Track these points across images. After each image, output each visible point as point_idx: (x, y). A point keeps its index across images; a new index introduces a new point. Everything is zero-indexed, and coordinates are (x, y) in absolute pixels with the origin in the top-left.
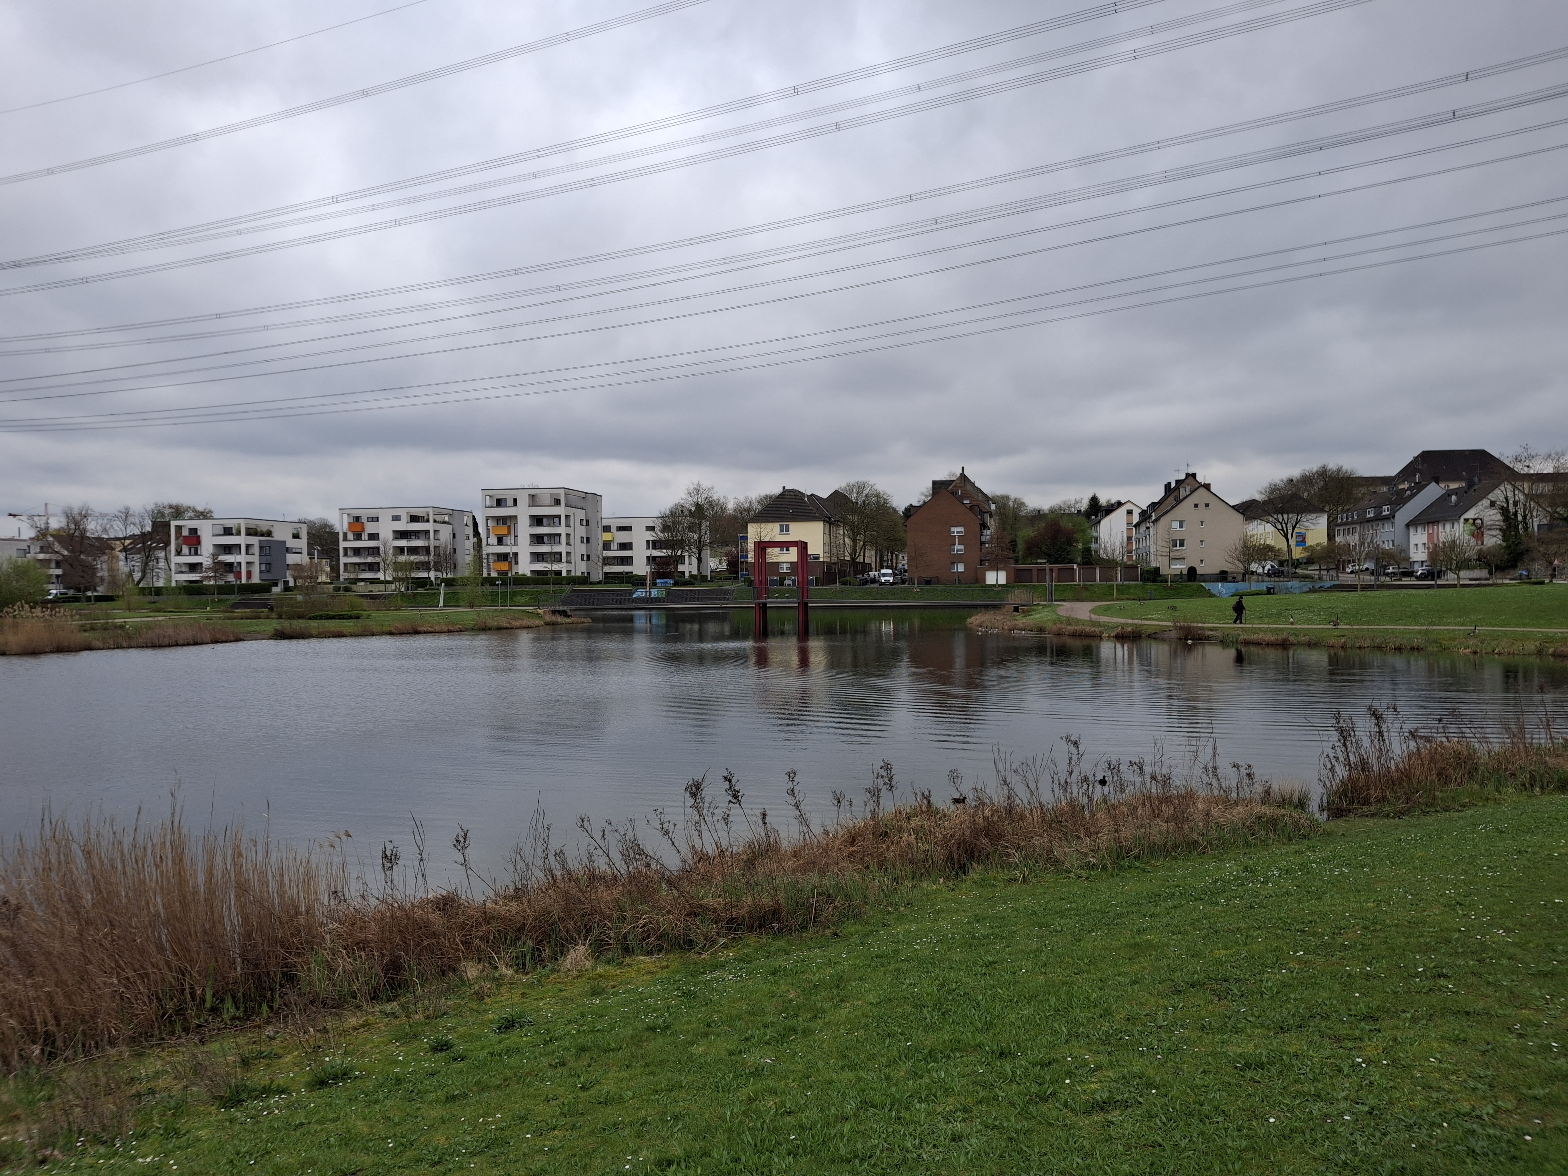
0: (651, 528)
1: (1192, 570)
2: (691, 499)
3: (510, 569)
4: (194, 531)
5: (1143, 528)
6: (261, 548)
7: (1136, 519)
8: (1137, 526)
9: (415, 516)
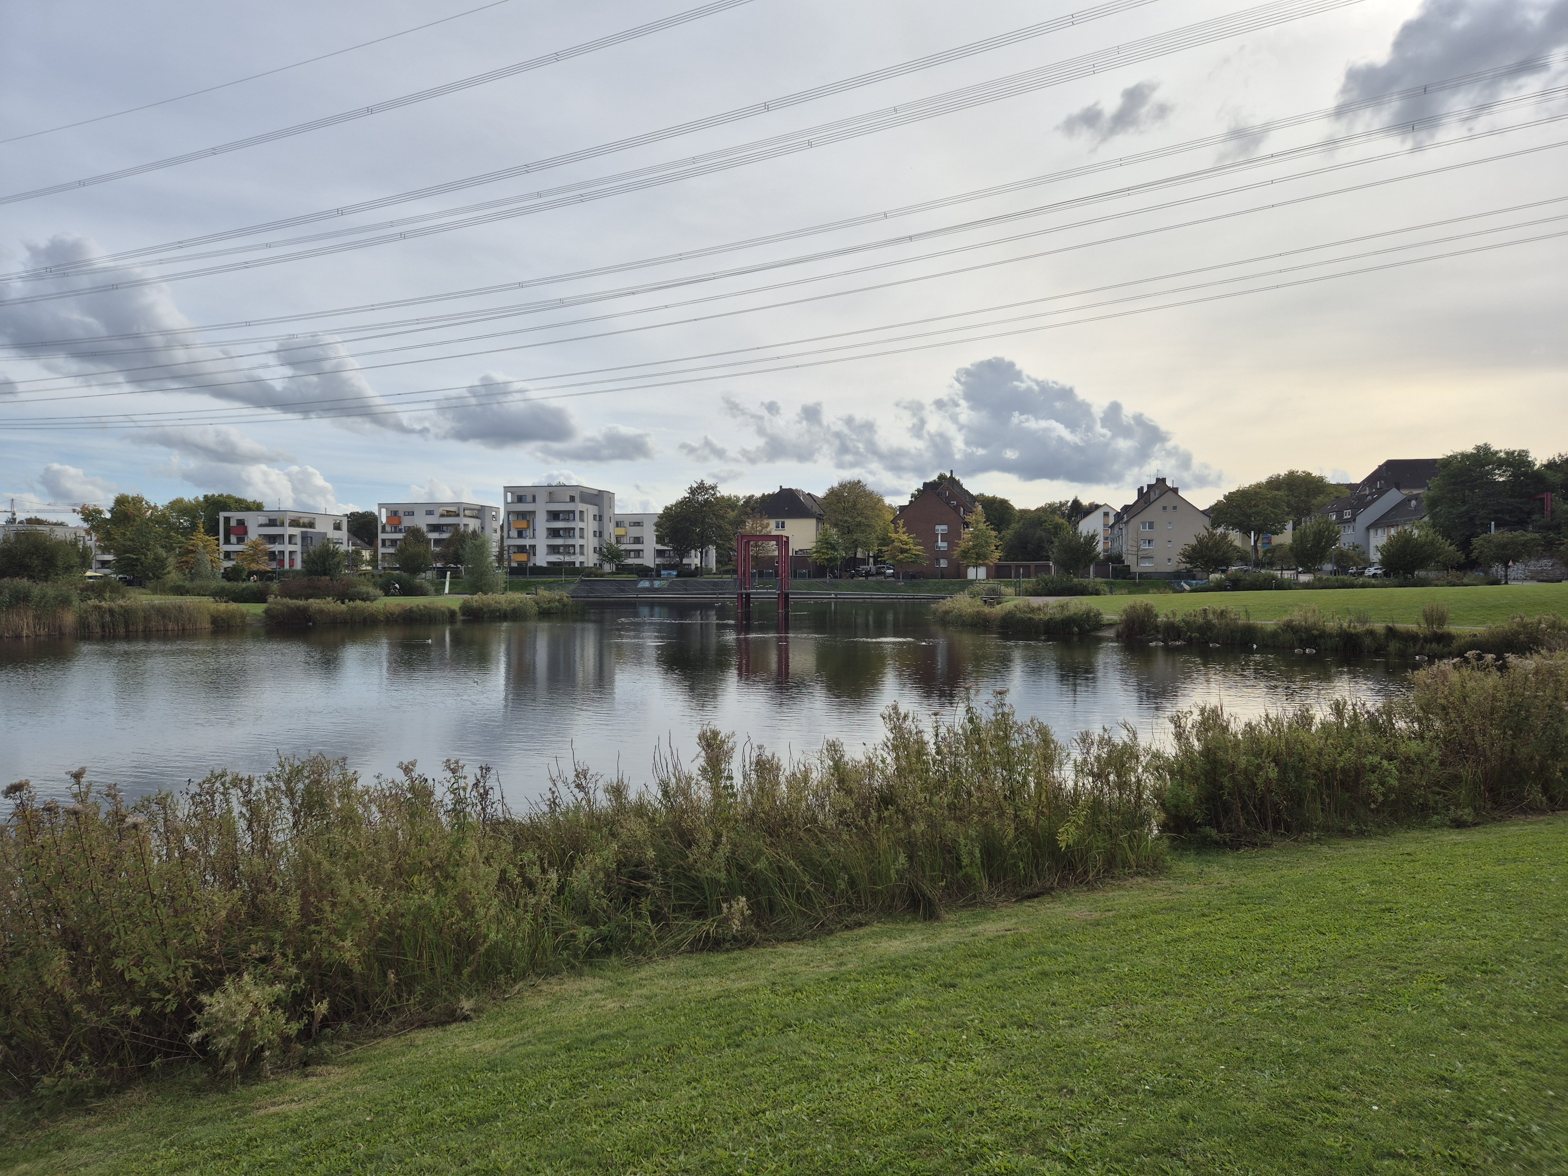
1: (1160, 570)
3: (528, 560)
5: (1116, 529)
6: (304, 539)
7: (1111, 520)
8: (1112, 527)
9: (448, 511)
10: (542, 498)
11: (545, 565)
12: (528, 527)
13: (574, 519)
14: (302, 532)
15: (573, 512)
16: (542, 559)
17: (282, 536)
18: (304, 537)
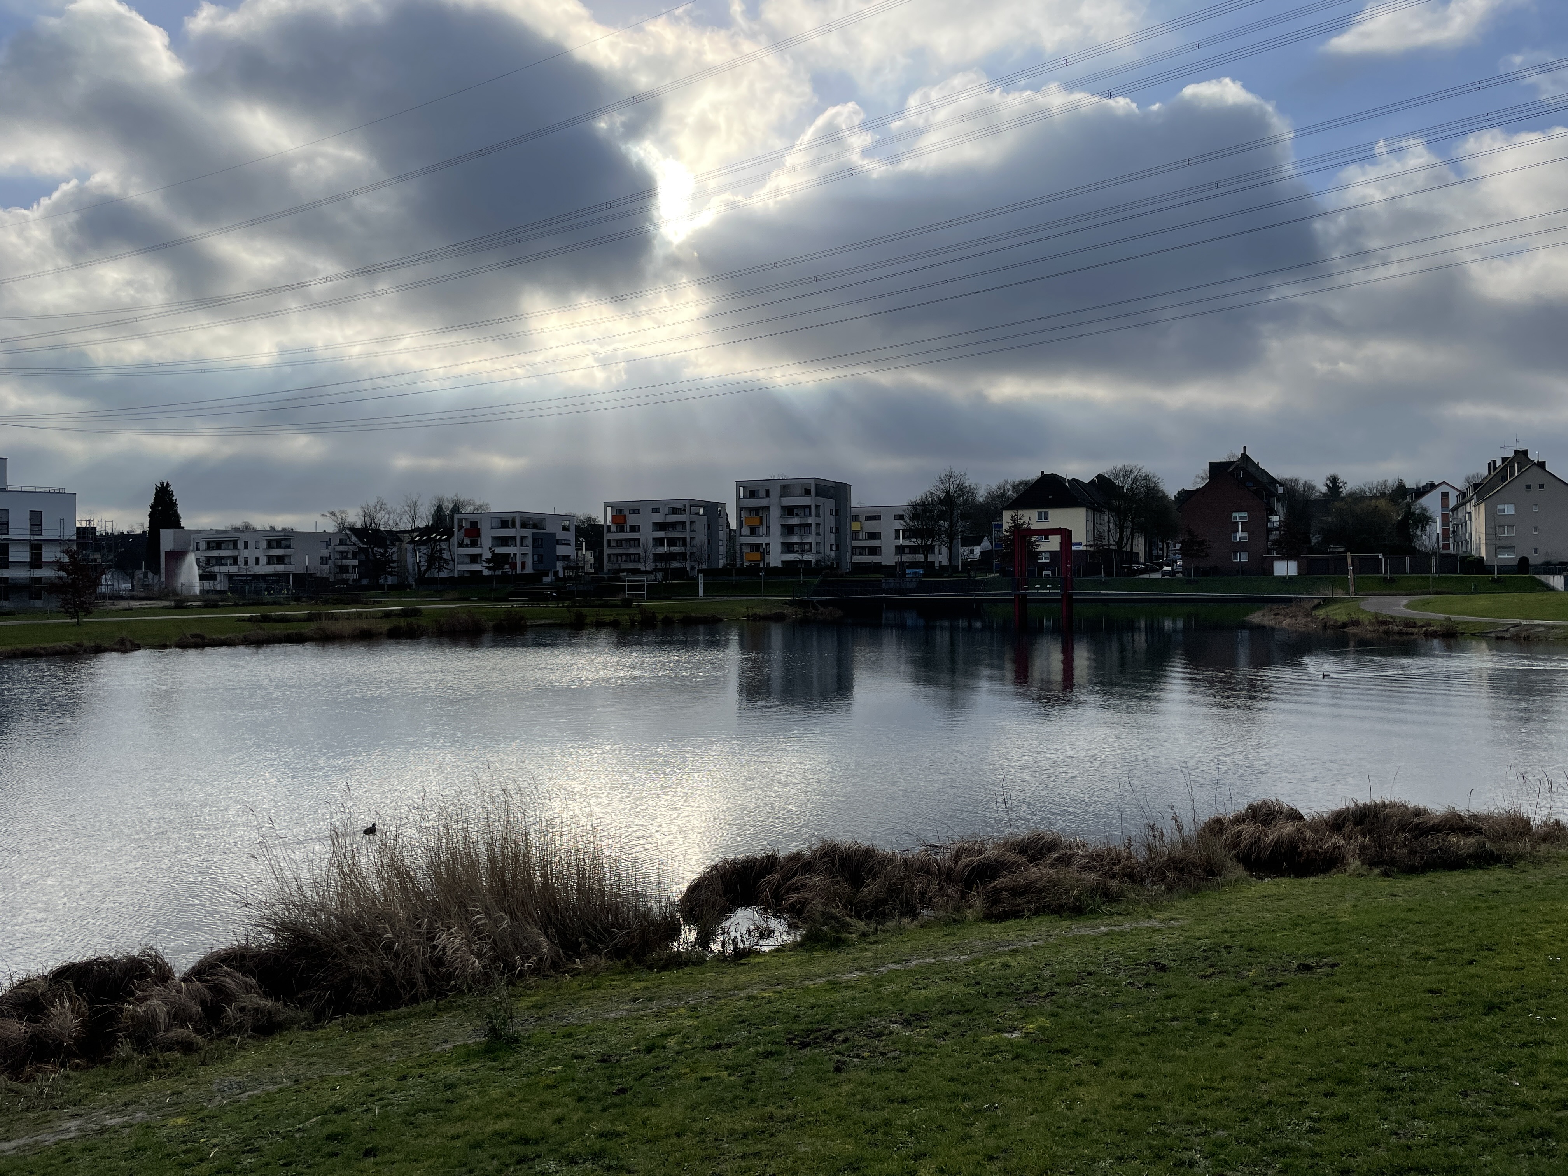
0: (901, 517)
1: (1524, 561)
2: (942, 486)
3: (763, 559)
4: (474, 524)
5: (1461, 513)
6: (535, 541)
7: (1453, 502)
8: (1455, 509)
9: (673, 509)
10: (775, 492)
11: (780, 565)
12: (761, 524)
13: (810, 514)
14: (533, 533)
15: (809, 507)
16: (776, 558)
17: (515, 538)
18: (536, 539)
